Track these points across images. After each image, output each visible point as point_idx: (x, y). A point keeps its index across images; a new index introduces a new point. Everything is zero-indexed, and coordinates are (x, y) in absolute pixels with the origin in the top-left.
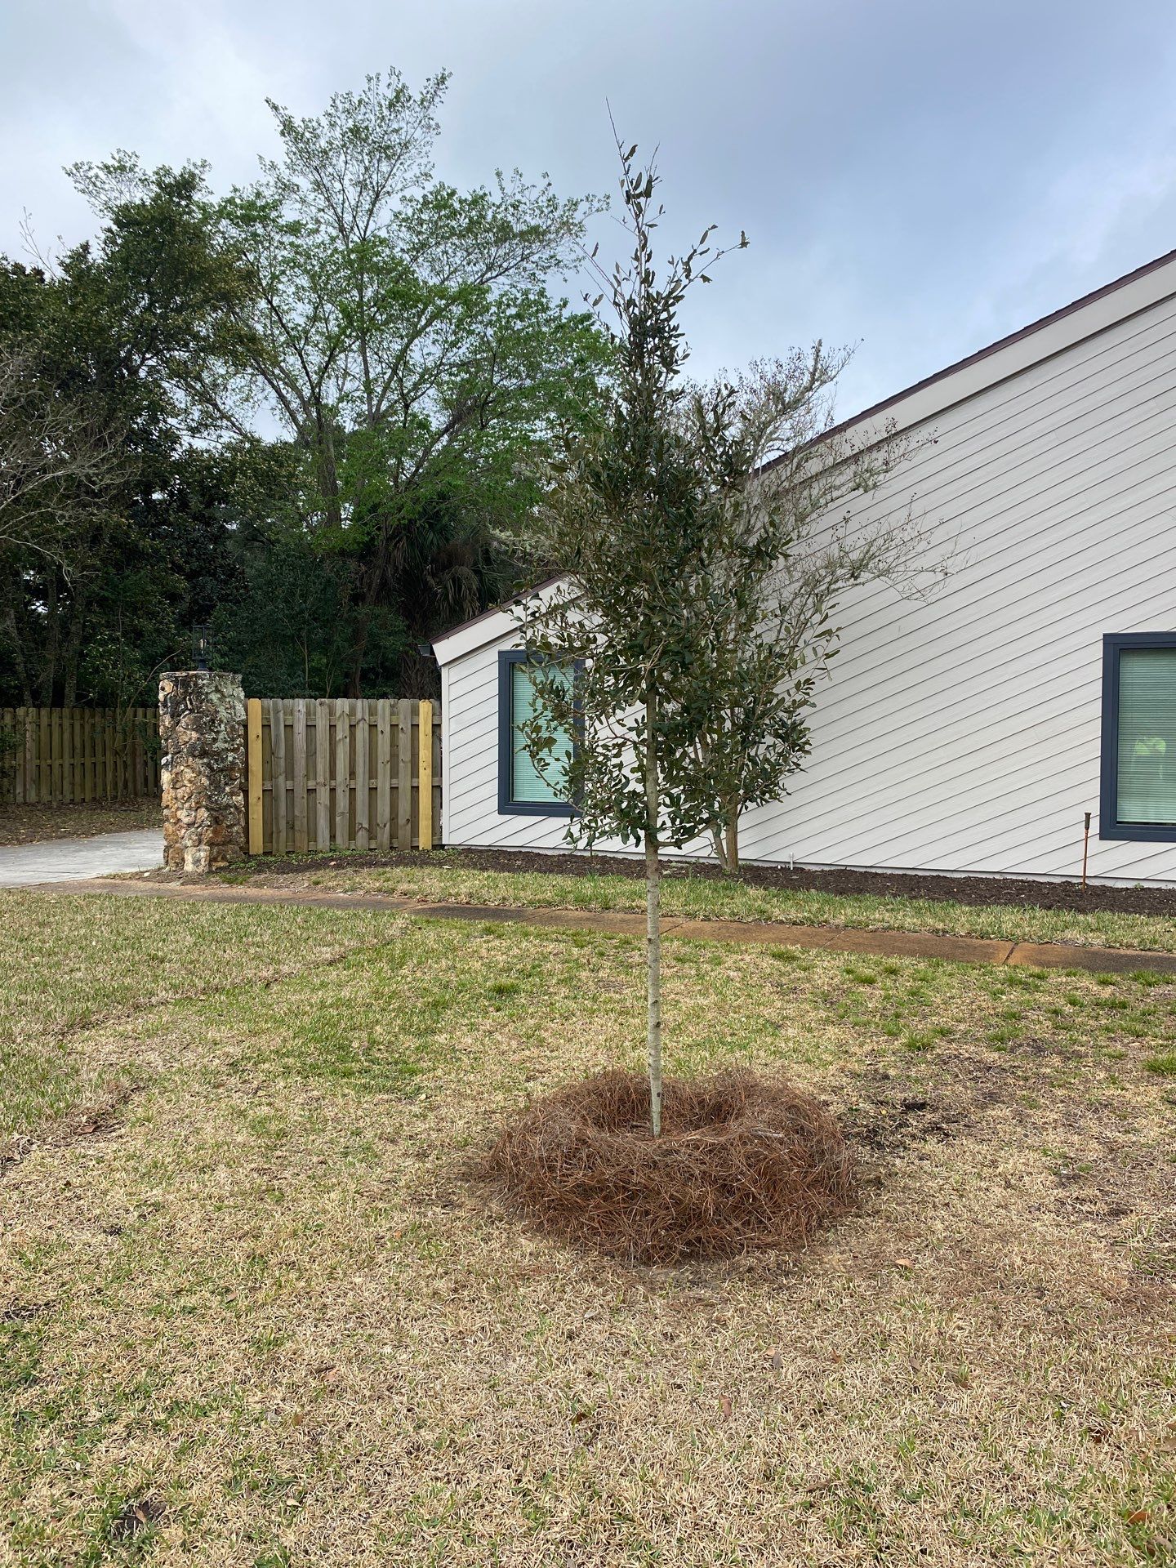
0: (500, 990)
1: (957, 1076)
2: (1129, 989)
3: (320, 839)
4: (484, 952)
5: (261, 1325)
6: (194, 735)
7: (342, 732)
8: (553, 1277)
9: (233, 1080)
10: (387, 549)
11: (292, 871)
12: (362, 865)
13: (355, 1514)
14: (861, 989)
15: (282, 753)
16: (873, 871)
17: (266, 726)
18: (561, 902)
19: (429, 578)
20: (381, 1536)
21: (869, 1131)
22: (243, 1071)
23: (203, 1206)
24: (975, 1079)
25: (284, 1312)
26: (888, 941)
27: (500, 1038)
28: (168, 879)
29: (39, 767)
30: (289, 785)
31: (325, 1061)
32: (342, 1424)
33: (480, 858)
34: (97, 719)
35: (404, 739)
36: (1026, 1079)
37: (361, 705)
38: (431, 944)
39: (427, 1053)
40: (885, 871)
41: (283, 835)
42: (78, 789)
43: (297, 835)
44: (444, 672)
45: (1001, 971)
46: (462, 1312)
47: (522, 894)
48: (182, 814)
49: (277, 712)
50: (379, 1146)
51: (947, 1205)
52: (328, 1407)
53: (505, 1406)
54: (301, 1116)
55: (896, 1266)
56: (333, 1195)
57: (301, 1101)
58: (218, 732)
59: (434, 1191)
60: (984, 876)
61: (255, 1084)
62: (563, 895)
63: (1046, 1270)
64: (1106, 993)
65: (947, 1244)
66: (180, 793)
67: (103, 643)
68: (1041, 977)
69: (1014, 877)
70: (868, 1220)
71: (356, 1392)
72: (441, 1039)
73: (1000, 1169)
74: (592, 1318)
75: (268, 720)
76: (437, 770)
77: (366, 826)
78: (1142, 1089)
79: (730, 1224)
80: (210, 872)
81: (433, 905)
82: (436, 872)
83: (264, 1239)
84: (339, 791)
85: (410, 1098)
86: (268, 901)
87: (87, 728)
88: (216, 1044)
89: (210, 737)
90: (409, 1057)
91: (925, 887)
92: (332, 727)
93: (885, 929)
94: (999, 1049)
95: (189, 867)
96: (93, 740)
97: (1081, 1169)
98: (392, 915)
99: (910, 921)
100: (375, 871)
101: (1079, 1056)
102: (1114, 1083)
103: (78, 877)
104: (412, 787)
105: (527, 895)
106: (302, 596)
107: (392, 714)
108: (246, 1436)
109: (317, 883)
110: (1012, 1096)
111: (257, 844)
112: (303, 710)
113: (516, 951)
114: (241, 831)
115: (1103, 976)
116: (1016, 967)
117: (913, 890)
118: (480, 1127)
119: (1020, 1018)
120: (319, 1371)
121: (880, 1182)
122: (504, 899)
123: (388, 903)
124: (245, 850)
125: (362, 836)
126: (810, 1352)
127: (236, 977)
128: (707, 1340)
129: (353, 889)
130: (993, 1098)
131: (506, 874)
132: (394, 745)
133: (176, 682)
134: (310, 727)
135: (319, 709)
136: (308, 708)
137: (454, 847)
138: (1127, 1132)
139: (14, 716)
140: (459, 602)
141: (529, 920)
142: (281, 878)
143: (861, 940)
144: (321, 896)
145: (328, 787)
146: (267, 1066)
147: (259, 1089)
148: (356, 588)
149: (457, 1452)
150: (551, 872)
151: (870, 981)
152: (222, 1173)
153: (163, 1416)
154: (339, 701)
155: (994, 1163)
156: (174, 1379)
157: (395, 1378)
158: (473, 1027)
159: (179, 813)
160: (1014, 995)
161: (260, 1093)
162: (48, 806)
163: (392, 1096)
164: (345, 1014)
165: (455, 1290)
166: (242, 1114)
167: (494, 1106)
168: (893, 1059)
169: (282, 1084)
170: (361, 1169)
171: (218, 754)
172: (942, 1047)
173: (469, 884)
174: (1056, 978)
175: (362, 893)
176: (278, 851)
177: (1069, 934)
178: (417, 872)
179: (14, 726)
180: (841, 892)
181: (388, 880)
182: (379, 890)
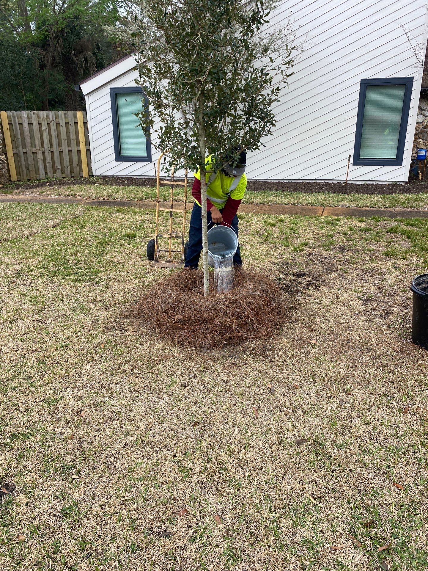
0: (128, 236)
1: (314, 261)
2: (370, 224)
3: (41, 174)
4: (118, 220)
5: (48, 393)
7: (44, 126)
8: (173, 359)
9: (19, 280)
10: (54, 44)
11: (31, 188)
12: (60, 184)
13: (104, 479)
14: (271, 229)
15: (19, 136)
16: (267, 181)
17: (10, 124)
18: (146, 198)
19: (74, 57)
20: (118, 489)
21: (286, 286)
22: (23, 276)
23: (13, 339)
24: (321, 262)
25: (57, 386)
26: (277, 209)
27: (132, 256)
30: (24, 150)
31: (58, 269)
32: (92, 437)
33: (110, 180)
35: (72, 129)
36: (340, 261)
37: (51, 113)
38: (96, 217)
39: (102, 264)
40: (271, 181)
41: (25, 172)
43: (31, 172)
44: (86, 98)
45: (322, 219)
46: (136, 379)
47: (130, 195)
49: (14, 117)
50: (88, 306)
51: (324, 316)
52: (85, 428)
53: (162, 421)
54: (51, 294)
55: (310, 343)
56: (71, 330)
57: (50, 288)
59: (115, 324)
60: (308, 181)
61: (29, 281)
62: (147, 195)
63: (368, 341)
64: (363, 225)
65: (327, 333)
68: (337, 220)
69: (320, 181)
70: (295, 324)
71: (96, 421)
72: (107, 257)
73: (340, 299)
74: (193, 377)
75: (11, 121)
76: (87, 143)
77: (60, 167)
78: (384, 263)
79: (242, 330)
81: (93, 201)
82: (92, 187)
83: (43, 353)
84: (46, 153)
85: (98, 284)
86: (22, 201)
88: (9, 265)
90: (94, 266)
91: (287, 186)
92: (40, 124)
93: (275, 204)
94: (327, 250)
97: (369, 297)
98: (77, 205)
99: (284, 200)
100: (66, 187)
101: (358, 251)
102: (373, 261)
104: (78, 150)
105: (132, 195)
106: (18, 65)
107: (65, 118)
108: (48, 446)
109: (42, 193)
110: (337, 268)
111: (14, 176)
112: (26, 116)
113: (131, 219)
114: (6, 171)
115: (360, 219)
116: (327, 217)
117: (283, 188)
118: (130, 295)
119: (333, 237)
120: (78, 412)
121: (295, 308)
122: (122, 197)
123: (74, 200)
124: (9, 179)
125: (58, 172)
126: (285, 385)
127: (13, 234)
128: (241, 382)
129: (58, 195)
130: (329, 270)
131: (122, 187)
132: (68, 131)
134: (30, 124)
135: (33, 116)
136: (28, 115)
137: (98, 176)
138: (383, 281)
140: (87, 68)
141: (135, 206)
142: (27, 191)
143: (267, 209)
144: (45, 198)
145: (41, 151)
146: (33, 273)
147: (31, 283)
148: (42, 62)
149: (145, 445)
150: (140, 185)
151: (274, 225)
152: (20, 323)
153: (8, 441)
154: (41, 112)
155: (337, 297)
156: (11, 422)
157: (112, 413)
158: (119, 252)
160: (329, 228)
161: (32, 285)
163: (90, 283)
164: (63, 248)
165: (132, 369)
166: (25, 295)
167: (135, 285)
168: (288, 256)
169: (41, 281)
170: (82, 316)
172: (306, 250)
173: (107, 191)
174: (343, 220)
175: (62, 196)
176: (24, 179)
177: (344, 203)
178: (84, 187)
180: (256, 190)
181: (72, 190)
182: (69, 195)
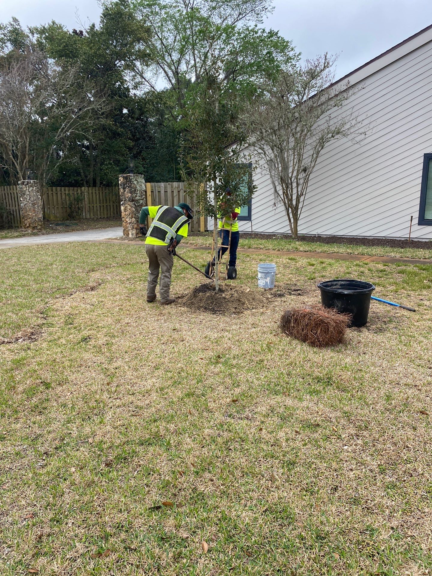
2: (391, 267)
6: (130, 195)
7: (175, 193)
14: (309, 267)
15: (157, 200)
16: (343, 237)
17: (152, 192)
22: (130, 280)
28: (124, 240)
29: (89, 206)
34: (107, 191)
35: (195, 195)
37: (181, 184)
40: (347, 237)
42: (102, 214)
48: (127, 220)
49: (155, 187)
58: (137, 194)
61: (132, 283)
66: (127, 213)
67: (107, 165)
75: (153, 189)
80: (137, 237)
81: (198, 247)
82: (202, 238)
87: (104, 193)
88: (125, 275)
89: (134, 195)
91: (356, 241)
92: (172, 192)
95: (130, 236)
96: (106, 197)
99: (342, 251)
103: (99, 239)
104: (198, 211)
112: (163, 186)
117: (352, 242)
132: (192, 197)
133: (124, 177)
134: (166, 192)
135: (168, 185)
136: (165, 185)
137: (211, 231)
139: (81, 190)
151: (313, 265)
154: (174, 183)
159: (127, 219)
160: (354, 268)
162: (93, 219)
171: (137, 201)
177: (391, 254)
178: (196, 238)
179: (81, 193)
180: (327, 243)
182: (184, 243)
